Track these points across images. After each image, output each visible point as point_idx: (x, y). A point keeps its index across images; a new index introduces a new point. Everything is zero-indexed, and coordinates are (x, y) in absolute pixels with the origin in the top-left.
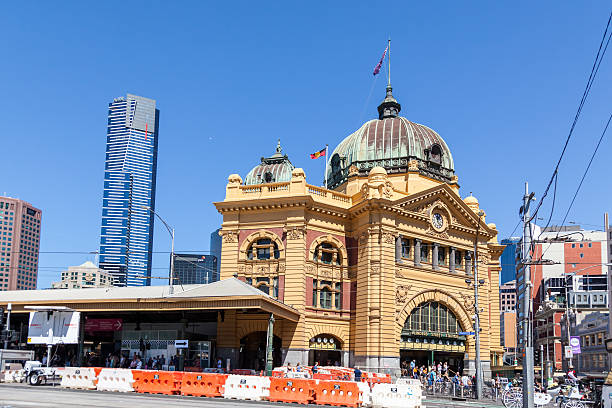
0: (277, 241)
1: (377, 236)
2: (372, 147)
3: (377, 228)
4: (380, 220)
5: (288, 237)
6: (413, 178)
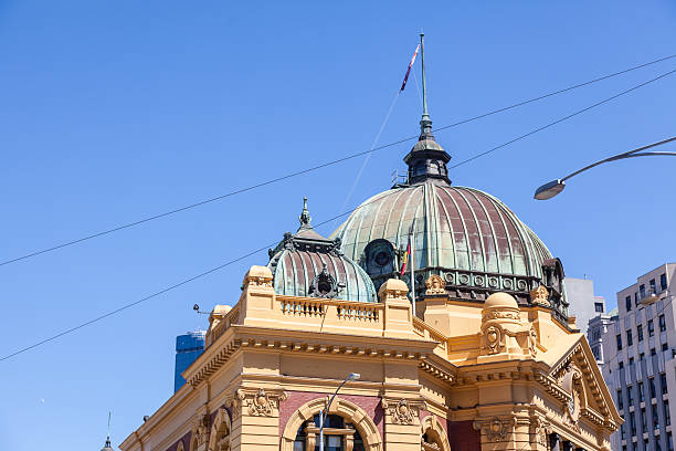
0: (364, 425)
1: (526, 429)
2: (463, 246)
3: (525, 414)
4: (530, 400)
5: (389, 419)
6: (544, 318)
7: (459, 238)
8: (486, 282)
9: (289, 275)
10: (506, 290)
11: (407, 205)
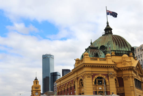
1: (131, 78)
3: (131, 75)
4: (131, 73)
5: (109, 78)
6: (132, 58)
7: (116, 45)
8: (122, 52)
9: (91, 54)
10: (125, 54)
11: (106, 39)
